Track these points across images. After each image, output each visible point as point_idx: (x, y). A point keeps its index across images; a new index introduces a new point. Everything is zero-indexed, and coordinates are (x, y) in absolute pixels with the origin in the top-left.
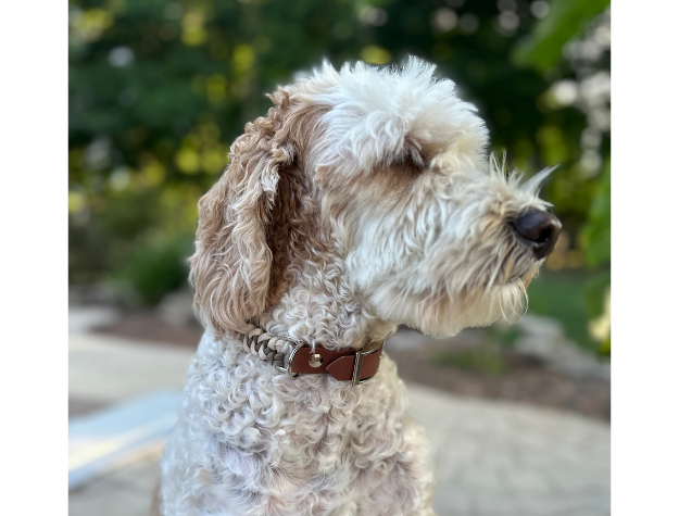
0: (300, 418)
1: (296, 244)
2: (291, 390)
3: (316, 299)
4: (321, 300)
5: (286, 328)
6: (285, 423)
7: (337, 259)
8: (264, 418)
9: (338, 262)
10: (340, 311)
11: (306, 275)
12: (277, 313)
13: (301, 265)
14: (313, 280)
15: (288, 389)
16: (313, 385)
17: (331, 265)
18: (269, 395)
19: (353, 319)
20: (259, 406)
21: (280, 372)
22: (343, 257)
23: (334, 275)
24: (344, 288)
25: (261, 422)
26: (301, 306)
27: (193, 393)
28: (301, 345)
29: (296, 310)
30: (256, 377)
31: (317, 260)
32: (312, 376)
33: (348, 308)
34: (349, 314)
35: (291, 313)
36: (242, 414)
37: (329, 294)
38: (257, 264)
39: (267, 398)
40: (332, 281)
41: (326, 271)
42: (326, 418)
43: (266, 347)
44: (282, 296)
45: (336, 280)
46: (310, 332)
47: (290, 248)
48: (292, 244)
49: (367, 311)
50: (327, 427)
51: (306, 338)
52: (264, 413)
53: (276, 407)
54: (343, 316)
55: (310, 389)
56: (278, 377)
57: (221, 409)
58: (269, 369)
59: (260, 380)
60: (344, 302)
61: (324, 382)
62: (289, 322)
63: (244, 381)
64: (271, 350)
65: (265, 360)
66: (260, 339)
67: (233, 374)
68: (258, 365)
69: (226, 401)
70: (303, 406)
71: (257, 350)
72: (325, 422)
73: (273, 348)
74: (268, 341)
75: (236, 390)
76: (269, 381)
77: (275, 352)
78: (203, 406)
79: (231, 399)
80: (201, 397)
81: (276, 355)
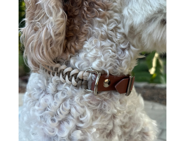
0: (101, 118)
1: (88, 10)
2: (94, 103)
3: (104, 43)
4: (107, 43)
5: (89, 64)
6: (95, 123)
7: (116, 14)
8: (82, 122)
9: (116, 16)
10: (117, 49)
11: (97, 28)
12: (82, 55)
13: (91, 23)
14: (102, 31)
15: (92, 102)
16: (107, 98)
17: (111, 20)
18: (83, 107)
19: (127, 52)
20: (78, 115)
21: (88, 93)
22: (120, 12)
23: (114, 26)
24: (120, 33)
25: (81, 125)
26: (97, 49)
28: (100, 74)
29: (94, 51)
30: (72, 97)
31: (102, 17)
32: (105, 93)
33: (122, 46)
34: (123, 50)
35: (91, 53)
36: (68, 122)
37: (111, 40)
38: (57, 21)
39: (82, 109)
40: (112, 30)
41: (108, 25)
42: (114, 116)
43: (75, 78)
44: (83, 44)
45: (115, 29)
46: (104, 65)
47: (84, 11)
48: (85, 9)
49: (134, 46)
50: (113, 121)
52: (81, 119)
53: (89, 114)
54: (120, 53)
55: (105, 100)
56: (87, 95)
57: (53, 120)
58: (81, 91)
59: (76, 99)
60: (119, 43)
61: (111, 95)
62: (90, 60)
63: (65, 100)
64: (79, 79)
65: (76, 86)
66: (71, 74)
67: (57, 97)
68: (72, 90)
69: (56, 115)
70: (101, 111)
71: (71, 80)
72: (113, 118)
73: (81, 78)
74: (77, 74)
75: (62, 107)
76: (81, 98)
77: (82, 80)
78: (39, 119)
79: (60, 113)
80: (38, 114)
81: (83, 82)
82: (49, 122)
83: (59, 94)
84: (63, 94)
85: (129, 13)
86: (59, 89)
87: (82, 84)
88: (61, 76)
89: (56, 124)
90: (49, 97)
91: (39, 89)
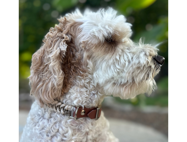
0: (78, 135)
1: (73, 70)
2: (74, 125)
3: (82, 90)
4: (84, 90)
5: (72, 101)
6: (74, 138)
7: (90, 75)
8: (65, 137)
9: (90, 76)
10: (90, 93)
11: (78, 81)
12: (68, 96)
13: (75, 78)
14: (81, 83)
15: (73, 124)
16: (83, 122)
17: (87, 77)
18: (67, 127)
19: (96, 96)
20: (63, 132)
21: (71, 118)
22: (92, 74)
23: (88, 81)
24: (92, 85)
25: (65, 139)
26: (77, 93)
27: (33, 130)
28: (79, 107)
29: (75, 94)
30: (60, 121)
31: (82, 76)
32: (81, 118)
33: (93, 92)
34: (94, 94)
35: (73, 95)
36: (57, 137)
37: (87, 88)
38: (59, 78)
39: (66, 129)
40: (87, 83)
41: (85, 80)
42: (87, 133)
43: (63, 109)
44: (69, 89)
45: (89, 83)
46: (81, 102)
47: (71, 71)
48: (72, 70)
49: (99, 92)
50: (87, 137)
51: (80, 104)
52: (65, 135)
53: (70, 132)
54: (92, 95)
55: (81, 123)
56: (70, 120)
57: (48, 136)
58: (66, 117)
59: (63, 122)
60: (92, 90)
61: (86, 120)
62: (73, 99)
63: (55, 123)
64: (66, 110)
65: (64, 114)
66: (61, 107)
67: (50, 121)
68: (61, 116)
69: (50, 132)
70: (79, 130)
71: (60, 111)
72: (86, 135)
73: (67, 109)
74: (65, 107)
75: (54, 127)
76: (66, 122)
77: (68, 111)
78: (39, 135)
79: (52, 131)
80: (37, 132)
81: (68, 112)
82: (45, 136)
83: (52, 119)
84: (55, 119)
85: (96, 76)
86: (52, 116)
87: (68, 113)
88: (54, 107)
89: (49, 138)
90: (45, 121)
91: (39, 115)
